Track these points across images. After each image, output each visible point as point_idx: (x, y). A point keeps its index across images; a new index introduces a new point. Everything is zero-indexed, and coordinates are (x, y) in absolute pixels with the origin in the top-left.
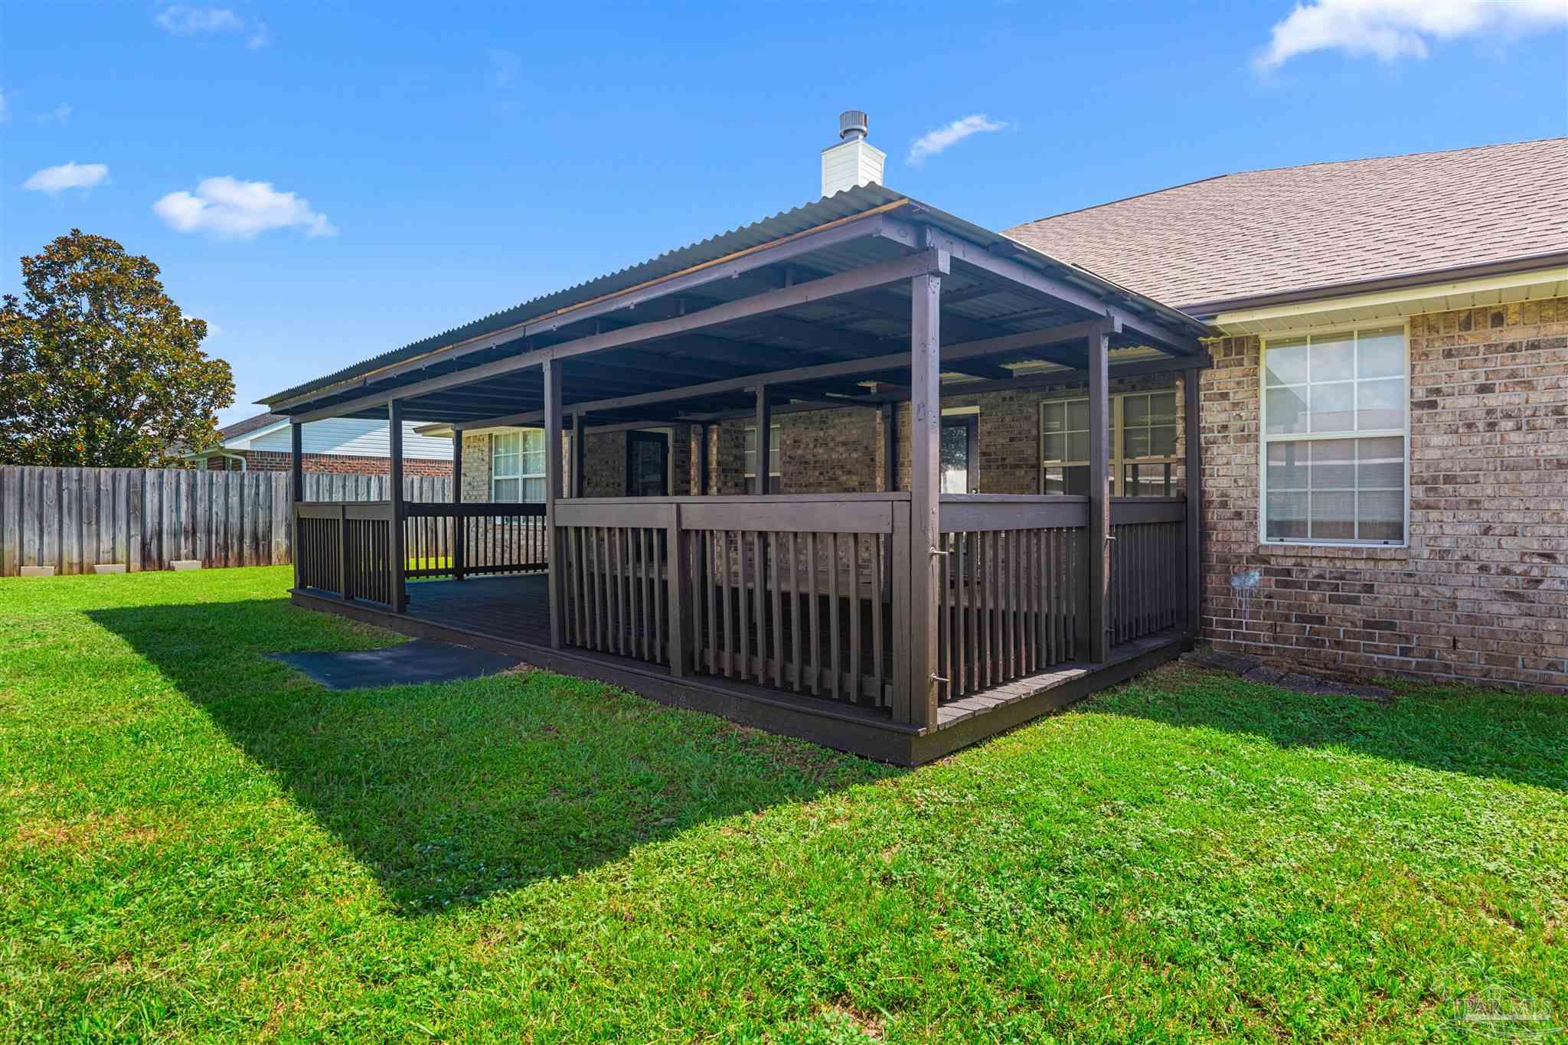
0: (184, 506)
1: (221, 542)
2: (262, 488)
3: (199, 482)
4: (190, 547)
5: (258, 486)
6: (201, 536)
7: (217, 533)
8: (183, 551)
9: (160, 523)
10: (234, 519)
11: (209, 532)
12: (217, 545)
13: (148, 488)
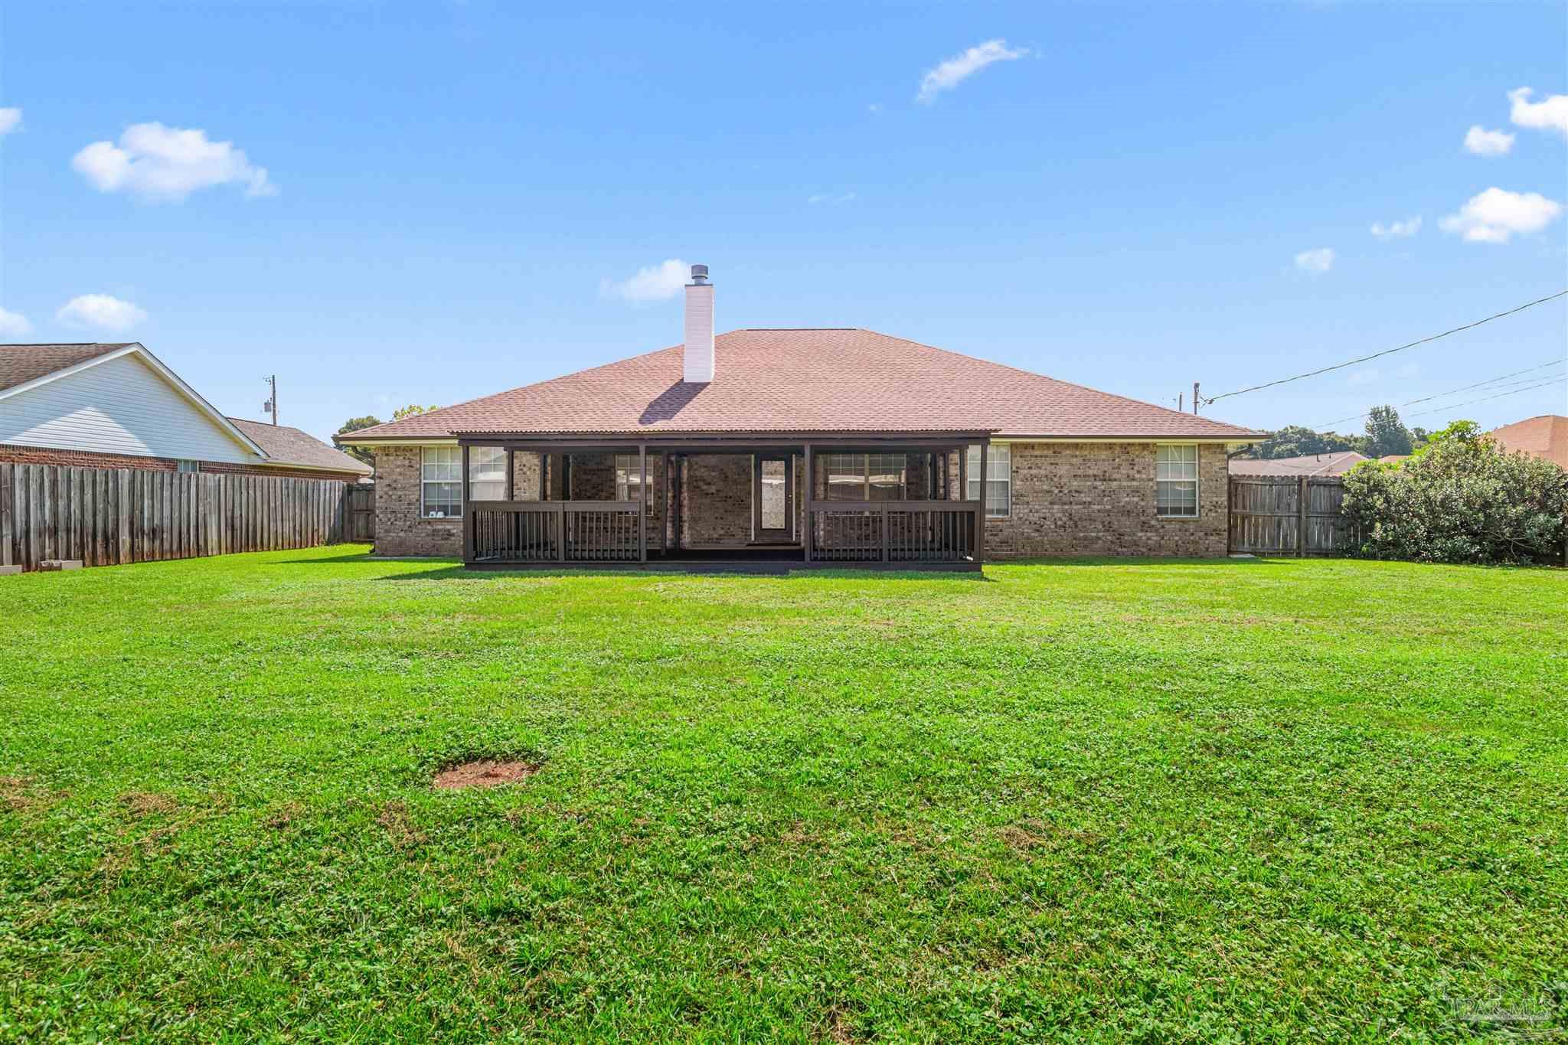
0: (48, 504)
1: (78, 541)
2: (111, 485)
3: (59, 478)
4: (53, 546)
5: (107, 483)
6: (62, 534)
7: (75, 532)
8: (47, 551)
9: (28, 522)
10: (89, 518)
11: (68, 530)
12: (75, 544)
13: (17, 484)
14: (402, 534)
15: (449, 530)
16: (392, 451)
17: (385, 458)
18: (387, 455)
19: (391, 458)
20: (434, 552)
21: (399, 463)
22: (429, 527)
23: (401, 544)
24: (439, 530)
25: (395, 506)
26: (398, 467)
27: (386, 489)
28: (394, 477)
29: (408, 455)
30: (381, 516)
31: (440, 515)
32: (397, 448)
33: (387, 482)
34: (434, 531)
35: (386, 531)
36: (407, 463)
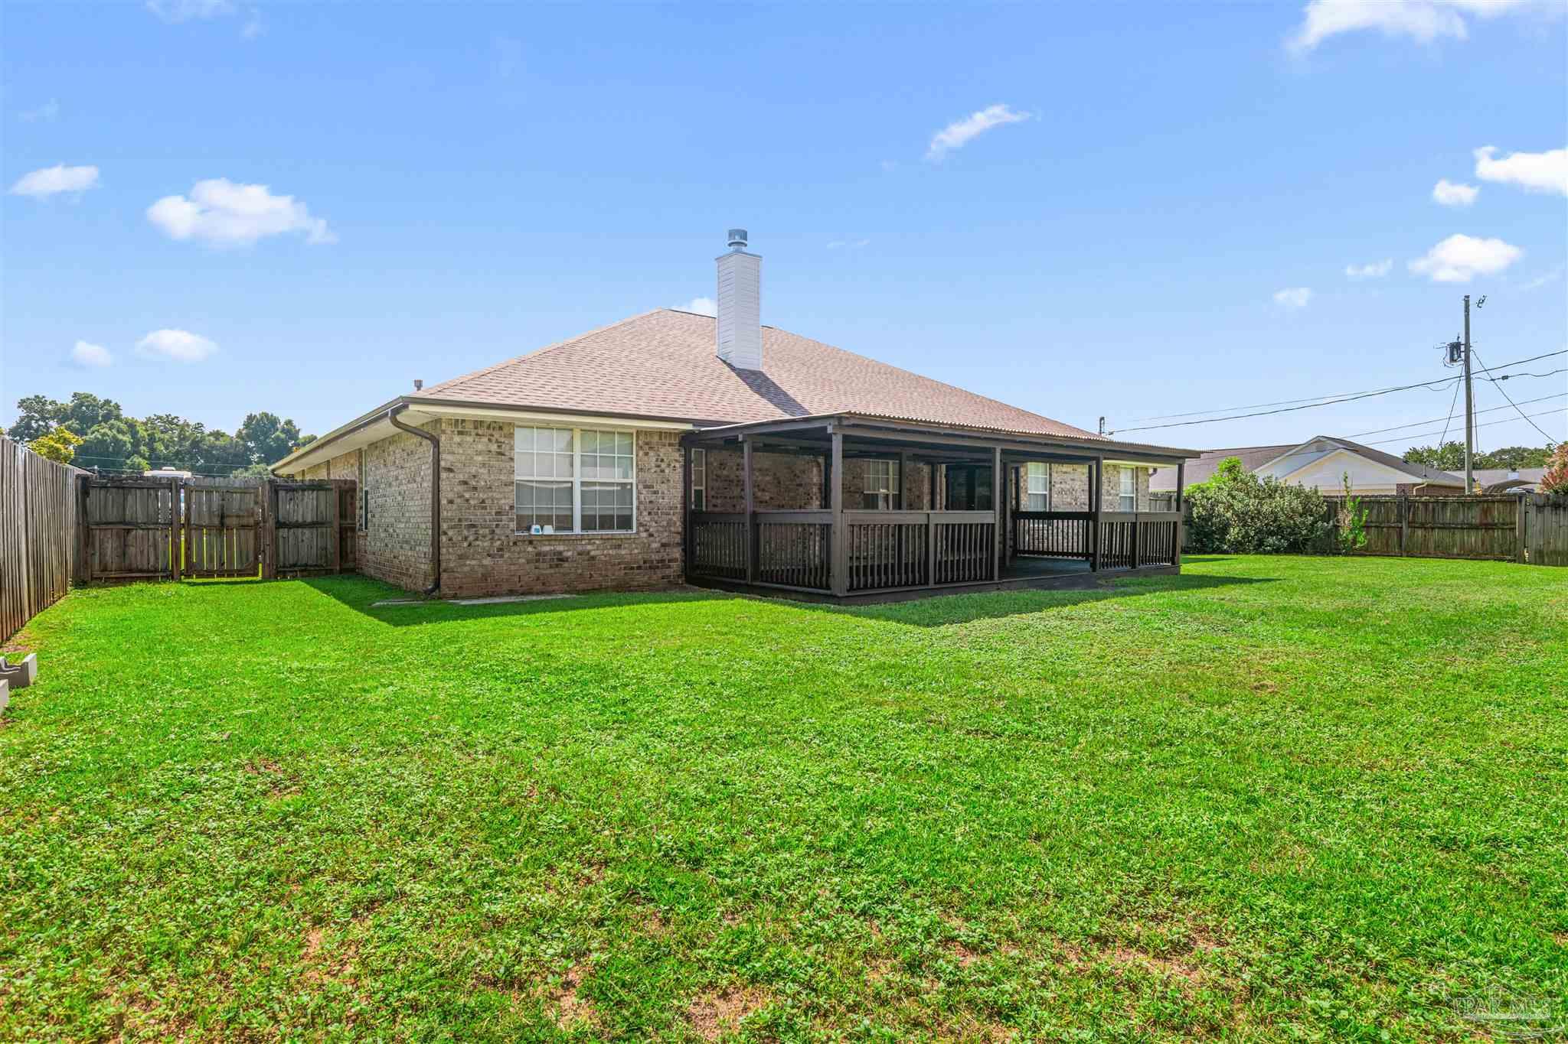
14: (487, 561)
15: (560, 553)
16: (469, 427)
17: (457, 439)
18: (460, 433)
19: (469, 439)
20: (539, 587)
21: (480, 447)
22: (530, 549)
23: (485, 577)
24: (545, 554)
25: (477, 516)
26: (479, 453)
27: (460, 488)
28: (473, 470)
29: (497, 434)
30: (450, 533)
31: (549, 530)
32: (478, 424)
33: (461, 477)
34: (538, 554)
35: (461, 557)
36: (494, 447)
